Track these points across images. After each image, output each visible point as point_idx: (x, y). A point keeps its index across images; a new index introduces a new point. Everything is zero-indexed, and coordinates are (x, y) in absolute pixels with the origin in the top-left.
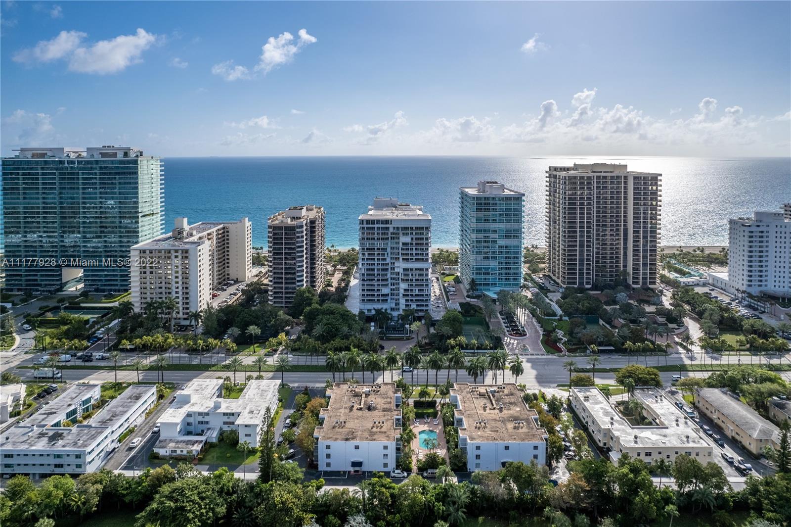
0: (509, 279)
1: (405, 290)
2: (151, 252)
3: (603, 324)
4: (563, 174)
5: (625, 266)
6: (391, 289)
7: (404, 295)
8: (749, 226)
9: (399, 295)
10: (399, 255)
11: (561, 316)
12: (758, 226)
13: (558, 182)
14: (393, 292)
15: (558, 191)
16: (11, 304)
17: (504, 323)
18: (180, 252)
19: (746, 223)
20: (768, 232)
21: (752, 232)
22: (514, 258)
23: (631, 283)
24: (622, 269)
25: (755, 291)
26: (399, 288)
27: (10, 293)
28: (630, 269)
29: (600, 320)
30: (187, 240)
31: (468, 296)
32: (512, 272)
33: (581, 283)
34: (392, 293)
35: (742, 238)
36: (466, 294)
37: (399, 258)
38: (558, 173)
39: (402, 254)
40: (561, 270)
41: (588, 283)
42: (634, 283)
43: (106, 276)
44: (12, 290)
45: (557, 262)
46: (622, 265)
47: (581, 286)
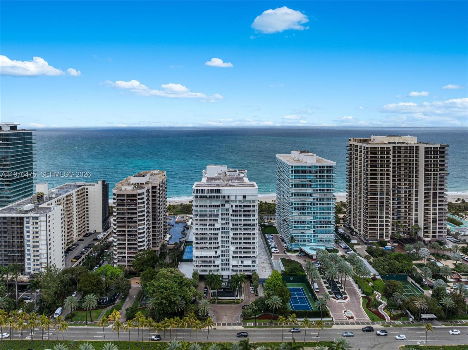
1: (234, 252)
3: (412, 282)
5: (417, 222)
6: (222, 251)
7: (233, 257)
9: (229, 257)
10: (228, 220)
11: (374, 275)
13: (359, 151)
14: (223, 253)
15: (359, 159)
23: (422, 236)
24: (414, 224)
26: (229, 250)
28: (421, 224)
29: (408, 278)
31: (287, 250)
33: (381, 237)
34: (222, 255)
36: (285, 249)
37: (229, 223)
38: (359, 144)
39: (231, 219)
41: (386, 237)
42: (425, 236)
46: (414, 220)
47: (381, 239)
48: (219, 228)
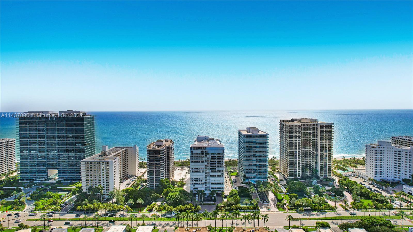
0: (261, 175)
2: (91, 163)
4: (287, 123)
5: (316, 168)
6: (206, 180)
7: (211, 183)
8: (375, 148)
11: (286, 193)
12: (379, 148)
13: (284, 127)
15: (284, 132)
16: (23, 187)
17: (259, 196)
18: (105, 163)
19: (374, 146)
20: (384, 151)
21: (376, 151)
22: (264, 164)
24: (315, 169)
25: (378, 179)
27: (23, 182)
28: (319, 168)
29: (304, 194)
30: (108, 157)
31: (242, 183)
32: (263, 171)
33: (296, 176)
34: (206, 182)
35: (371, 154)
36: (241, 182)
38: (284, 123)
40: (286, 170)
41: (299, 176)
42: (320, 176)
43: (69, 173)
44: (23, 180)
45: (284, 166)
46: (315, 167)
47: (296, 177)
48: (204, 168)
